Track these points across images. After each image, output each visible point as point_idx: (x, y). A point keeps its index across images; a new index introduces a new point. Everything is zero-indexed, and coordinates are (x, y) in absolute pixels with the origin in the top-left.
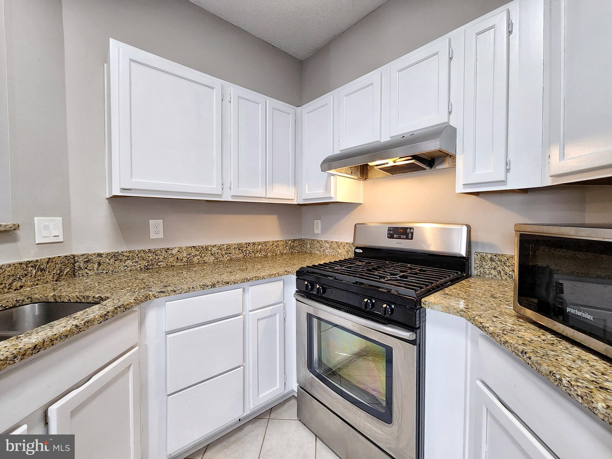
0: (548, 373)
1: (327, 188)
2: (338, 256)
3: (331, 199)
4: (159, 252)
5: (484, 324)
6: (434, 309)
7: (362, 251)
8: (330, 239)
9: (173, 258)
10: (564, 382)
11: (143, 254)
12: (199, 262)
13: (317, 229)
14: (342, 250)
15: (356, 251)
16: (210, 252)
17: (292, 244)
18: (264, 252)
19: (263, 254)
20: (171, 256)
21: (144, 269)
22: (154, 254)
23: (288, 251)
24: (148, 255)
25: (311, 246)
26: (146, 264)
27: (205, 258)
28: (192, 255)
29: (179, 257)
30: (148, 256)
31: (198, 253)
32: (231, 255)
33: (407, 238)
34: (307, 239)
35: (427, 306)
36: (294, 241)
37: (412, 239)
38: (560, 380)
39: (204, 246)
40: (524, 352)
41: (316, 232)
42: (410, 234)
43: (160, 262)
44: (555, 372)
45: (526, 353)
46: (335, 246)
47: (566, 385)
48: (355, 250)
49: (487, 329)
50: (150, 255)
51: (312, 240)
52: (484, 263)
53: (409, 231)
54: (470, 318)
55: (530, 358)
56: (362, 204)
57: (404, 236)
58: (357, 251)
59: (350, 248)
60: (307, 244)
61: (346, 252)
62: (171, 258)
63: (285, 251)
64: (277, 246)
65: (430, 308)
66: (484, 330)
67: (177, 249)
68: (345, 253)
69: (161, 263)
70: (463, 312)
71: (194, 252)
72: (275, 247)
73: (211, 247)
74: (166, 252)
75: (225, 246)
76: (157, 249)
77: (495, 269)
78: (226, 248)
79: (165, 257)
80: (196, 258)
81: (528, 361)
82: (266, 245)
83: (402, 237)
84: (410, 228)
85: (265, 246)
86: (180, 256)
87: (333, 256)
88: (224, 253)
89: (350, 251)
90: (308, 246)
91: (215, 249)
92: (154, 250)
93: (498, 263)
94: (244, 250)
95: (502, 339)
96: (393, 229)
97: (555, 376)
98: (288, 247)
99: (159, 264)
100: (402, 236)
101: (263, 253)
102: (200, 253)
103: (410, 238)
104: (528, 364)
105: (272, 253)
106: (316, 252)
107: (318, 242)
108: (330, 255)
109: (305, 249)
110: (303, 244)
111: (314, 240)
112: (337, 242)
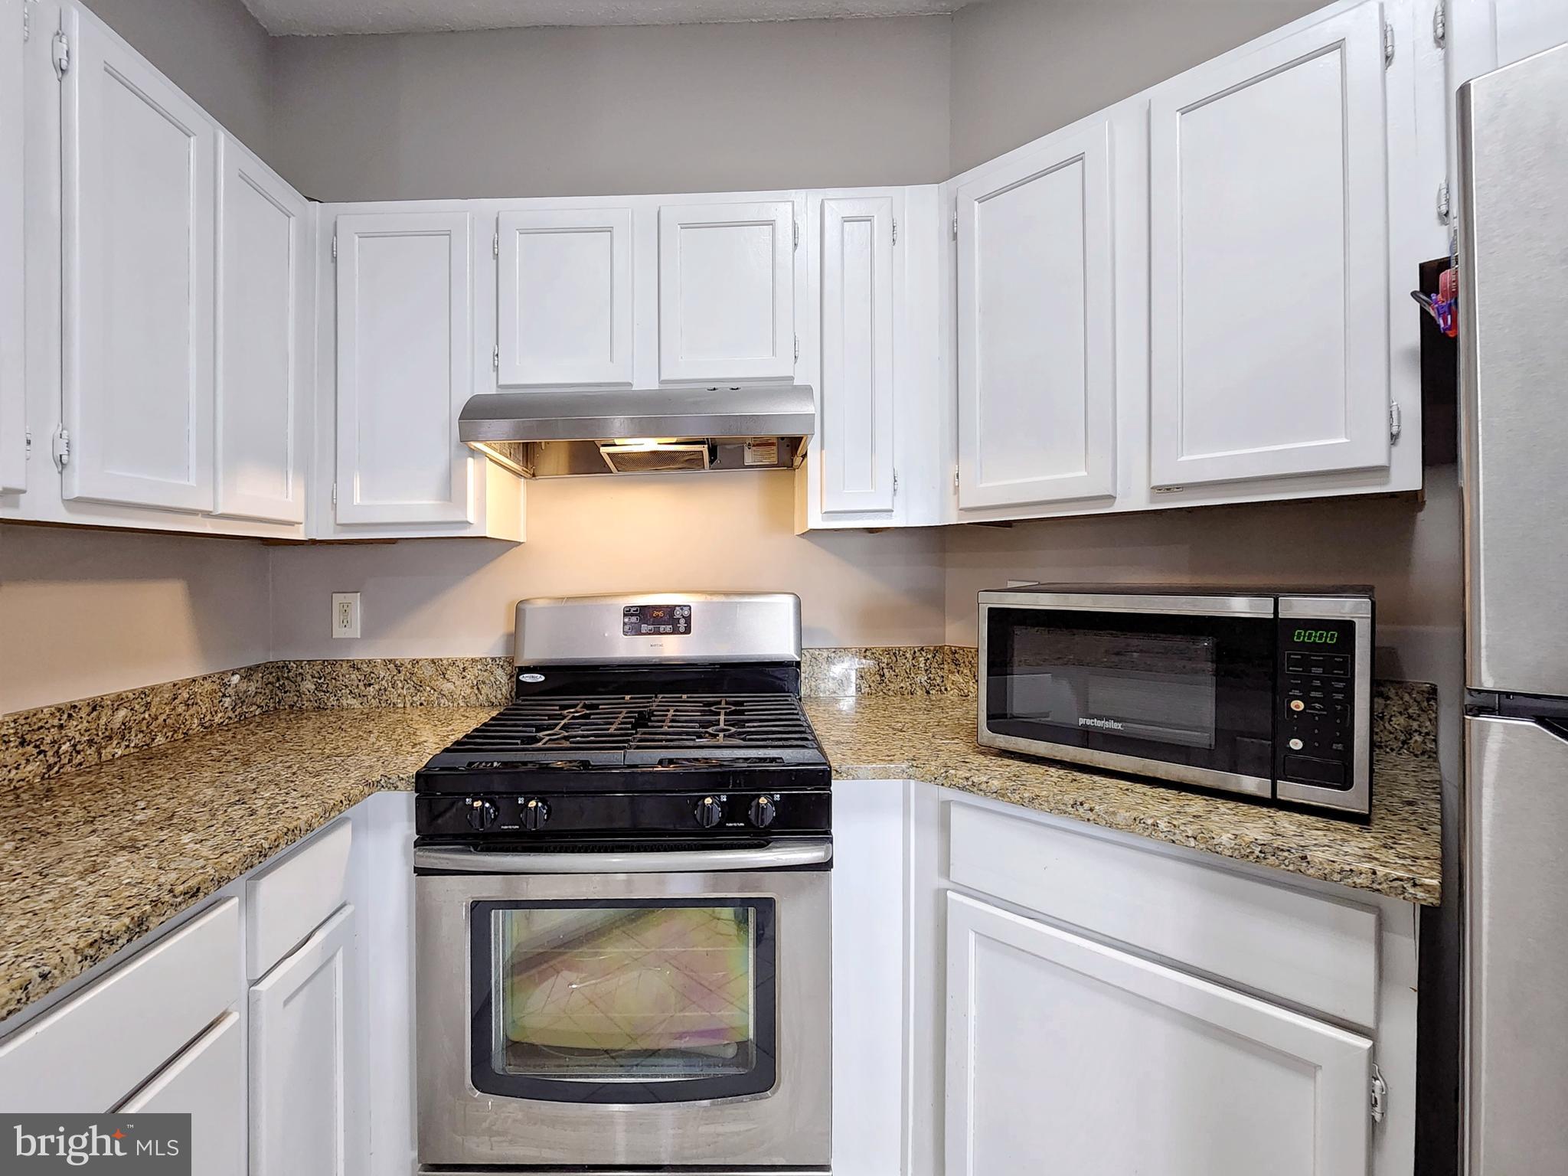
0: (1130, 822)
2: (439, 704)
3: (465, 527)
5: (976, 780)
6: (859, 778)
7: (543, 678)
8: (406, 652)
13: (345, 623)
14: (457, 683)
15: (524, 680)
17: (242, 687)
18: (140, 736)
19: (132, 745)
23: (230, 714)
25: (318, 688)
33: (675, 631)
34: (302, 661)
36: (252, 669)
37: (688, 631)
38: (1155, 825)
40: (1078, 803)
41: (339, 632)
42: (682, 621)
44: (1142, 817)
45: (1082, 804)
46: (429, 671)
47: (1165, 829)
48: (521, 678)
49: (983, 786)
51: (324, 661)
53: (678, 613)
54: (932, 775)
55: (1091, 810)
56: (520, 543)
57: (669, 628)
58: (526, 678)
59: (485, 673)
60: (299, 679)
61: (472, 688)
63: (220, 715)
64: (190, 702)
65: (851, 777)
66: (975, 789)
68: (469, 691)
70: (914, 768)
72: (181, 709)
81: (1091, 814)
82: (148, 705)
83: (661, 630)
84: (682, 607)
85: (142, 710)
87: (421, 704)
89: (487, 682)
90: (308, 685)
95: (1026, 795)
96: (637, 610)
97: (1144, 823)
98: (228, 699)
100: (662, 628)
101: (136, 739)
103: (682, 629)
104: (1088, 820)
105: (170, 734)
106: (344, 702)
107: (354, 666)
108: (408, 705)
109: (291, 698)
110: (278, 680)
111: (333, 663)
112: (433, 661)
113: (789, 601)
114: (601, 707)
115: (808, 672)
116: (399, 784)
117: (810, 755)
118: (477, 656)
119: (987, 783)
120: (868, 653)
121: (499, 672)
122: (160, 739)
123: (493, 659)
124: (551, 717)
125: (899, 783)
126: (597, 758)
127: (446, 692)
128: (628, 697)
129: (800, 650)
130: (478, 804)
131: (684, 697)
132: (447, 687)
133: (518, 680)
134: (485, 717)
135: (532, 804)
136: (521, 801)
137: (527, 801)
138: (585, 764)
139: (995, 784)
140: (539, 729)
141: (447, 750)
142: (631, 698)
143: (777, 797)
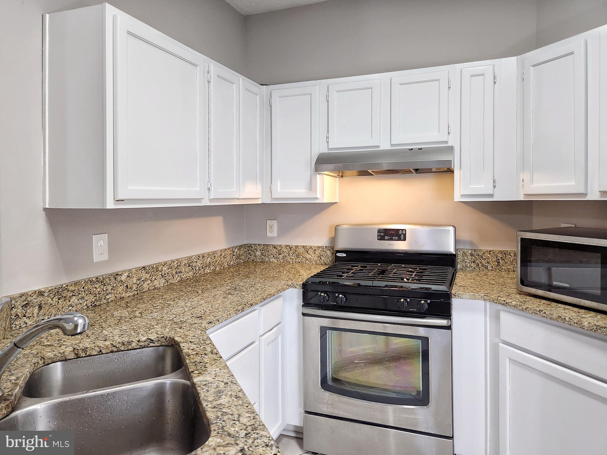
0: (557, 317)
1: (311, 186)
2: (305, 263)
3: (316, 200)
4: (107, 280)
5: (507, 301)
6: (463, 298)
7: (345, 255)
8: (293, 243)
9: (122, 286)
10: (567, 319)
11: (90, 286)
12: (149, 288)
13: (272, 231)
14: (312, 255)
15: (338, 255)
16: (160, 273)
17: (238, 253)
18: (213, 266)
19: (211, 269)
20: (120, 284)
21: (90, 306)
22: (102, 284)
23: (235, 262)
24: (96, 286)
25: (262, 254)
26: (93, 300)
27: (156, 282)
28: (143, 279)
29: (128, 285)
30: (95, 288)
31: (148, 276)
32: (182, 274)
33: (399, 239)
34: (256, 244)
35: (457, 297)
36: (241, 247)
37: (405, 239)
38: (565, 319)
39: (155, 266)
40: (541, 311)
41: (269, 234)
42: (402, 235)
43: (108, 294)
44: (561, 316)
45: (542, 311)
47: (568, 320)
48: (337, 254)
49: (510, 304)
50: (98, 286)
51: (264, 245)
52: (465, 258)
53: (401, 232)
54: (493, 299)
55: (545, 313)
56: (337, 202)
57: (396, 238)
58: (339, 255)
59: (323, 252)
60: (255, 251)
61: (318, 257)
62: (120, 287)
63: (232, 262)
64: (225, 257)
65: (460, 298)
66: (507, 305)
67: (126, 274)
68: (317, 258)
69: (110, 296)
70: (486, 296)
71: (145, 276)
72: (223, 258)
73: (162, 267)
74: (115, 279)
75: (175, 263)
76: (105, 276)
77: (474, 262)
78: (176, 266)
79: (113, 287)
80: (146, 283)
81: (545, 315)
82: (215, 257)
84: (402, 230)
85: (213, 258)
86: (130, 283)
87: (299, 262)
88: (174, 273)
89: (324, 255)
90: (258, 253)
91: (166, 269)
92: (102, 279)
93: (477, 257)
94: (194, 266)
95: (524, 307)
96: (383, 231)
97: (561, 318)
98: (234, 257)
99: (107, 297)
100: (394, 238)
101: (212, 268)
102: (150, 276)
103: (402, 239)
104: (544, 317)
105: (220, 267)
106: (271, 260)
107: (275, 247)
108: (294, 262)
109: (252, 257)
110: (248, 251)
111: (268, 245)
112: (303, 247)
113: (451, 229)
114: (367, 267)
115: (461, 259)
116: (297, 286)
117: (442, 288)
118: (320, 245)
119: (511, 302)
120: (491, 253)
121: (328, 252)
122: (218, 268)
123: (326, 247)
124: (348, 269)
125: (482, 302)
126: (363, 283)
127: (308, 258)
128: (379, 264)
129: (456, 250)
130: (323, 294)
131: (403, 265)
132: (309, 256)
133: (336, 256)
134: (323, 268)
135: (341, 296)
136: (337, 295)
137: (339, 295)
138: (359, 285)
139: (514, 303)
140: (343, 273)
141: (312, 277)
142: (380, 265)
143: (429, 301)
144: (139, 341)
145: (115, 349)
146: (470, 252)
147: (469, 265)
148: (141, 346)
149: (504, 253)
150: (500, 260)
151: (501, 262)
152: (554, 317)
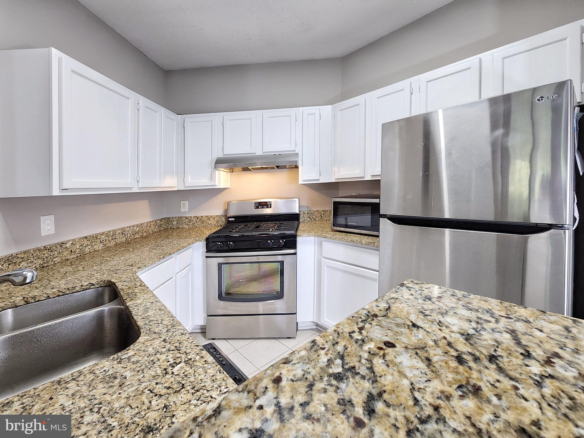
1: (212, 177)
2: (208, 226)
3: (215, 186)
4: (54, 248)
5: (326, 235)
6: (303, 237)
7: (234, 219)
8: (199, 215)
9: (67, 251)
10: (355, 241)
11: (38, 253)
12: (90, 251)
13: (184, 208)
14: (212, 221)
16: (99, 240)
17: (160, 223)
20: (65, 250)
21: (39, 268)
22: (49, 250)
23: (157, 229)
24: (44, 253)
25: (177, 223)
26: (41, 263)
27: (95, 247)
28: (84, 245)
29: (72, 250)
30: (43, 254)
31: (89, 243)
32: (116, 240)
34: (173, 217)
36: (162, 219)
37: (271, 207)
39: (94, 236)
41: (182, 210)
42: (269, 205)
43: (55, 258)
45: (343, 238)
46: (205, 218)
50: (46, 253)
51: (179, 217)
52: (304, 215)
53: (268, 203)
54: (319, 235)
56: (228, 188)
57: (266, 207)
58: (230, 219)
59: (219, 219)
60: (173, 221)
62: (66, 252)
63: (155, 229)
64: (150, 226)
67: (71, 242)
68: (215, 223)
69: (57, 259)
70: (315, 234)
71: (86, 242)
72: (148, 228)
73: (101, 236)
74: (61, 246)
75: (111, 233)
76: (52, 245)
77: (309, 217)
78: (112, 234)
79: (60, 252)
80: (87, 248)
81: (345, 240)
82: (142, 227)
86: (74, 249)
87: (204, 226)
88: (110, 239)
89: (220, 221)
90: (175, 223)
91: (103, 237)
92: (49, 247)
93: (310, 214)
94: (126, 233)
98: (157, 226)
99: (54, 260)
100: (264, 207)
101: (140, 234)
102: (91, 243)
103: (269, 207)
106: (184, 226)
107: (186, 218)
108: (200, 226)
109: (170, 226)
110: (167, 222)
111: (181, 217)
112: (206, 216)
113: (297, 200)
114: (248, 225)
115: (302, 216)
116: (202, 240)
117: (292, 232)
118: (217, 215)
119: (328, 236)
120: (318, 211)
121: (223, 218)
122: (145, 234)
123: (222, 215)
124: (236, 227)
125: (313, 238)
126: (245, 234)
127: (210, 223)
128: (255, 223)
129: (300, 211)
130: (219, 243)
131: (269, 222)
132: (210, 222)
133: (228, 220)
134: (219, 228)
135: (231, 243)
136: (229, 243)
137: (230, 243)
138: (243, 235)
139: (330, 236)
140: (233, 229)
141: (212, 233)
143: (284, 240)
144: (82, 286)
145: (61, 294)
146: (307, 212)
147: (306, 219)
148: (83, 289)
149: (324, 211)
150: (323, 215)
151: (323, 216)
152: (349, 241)
